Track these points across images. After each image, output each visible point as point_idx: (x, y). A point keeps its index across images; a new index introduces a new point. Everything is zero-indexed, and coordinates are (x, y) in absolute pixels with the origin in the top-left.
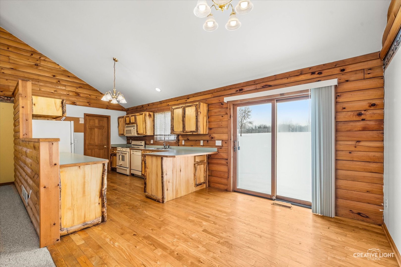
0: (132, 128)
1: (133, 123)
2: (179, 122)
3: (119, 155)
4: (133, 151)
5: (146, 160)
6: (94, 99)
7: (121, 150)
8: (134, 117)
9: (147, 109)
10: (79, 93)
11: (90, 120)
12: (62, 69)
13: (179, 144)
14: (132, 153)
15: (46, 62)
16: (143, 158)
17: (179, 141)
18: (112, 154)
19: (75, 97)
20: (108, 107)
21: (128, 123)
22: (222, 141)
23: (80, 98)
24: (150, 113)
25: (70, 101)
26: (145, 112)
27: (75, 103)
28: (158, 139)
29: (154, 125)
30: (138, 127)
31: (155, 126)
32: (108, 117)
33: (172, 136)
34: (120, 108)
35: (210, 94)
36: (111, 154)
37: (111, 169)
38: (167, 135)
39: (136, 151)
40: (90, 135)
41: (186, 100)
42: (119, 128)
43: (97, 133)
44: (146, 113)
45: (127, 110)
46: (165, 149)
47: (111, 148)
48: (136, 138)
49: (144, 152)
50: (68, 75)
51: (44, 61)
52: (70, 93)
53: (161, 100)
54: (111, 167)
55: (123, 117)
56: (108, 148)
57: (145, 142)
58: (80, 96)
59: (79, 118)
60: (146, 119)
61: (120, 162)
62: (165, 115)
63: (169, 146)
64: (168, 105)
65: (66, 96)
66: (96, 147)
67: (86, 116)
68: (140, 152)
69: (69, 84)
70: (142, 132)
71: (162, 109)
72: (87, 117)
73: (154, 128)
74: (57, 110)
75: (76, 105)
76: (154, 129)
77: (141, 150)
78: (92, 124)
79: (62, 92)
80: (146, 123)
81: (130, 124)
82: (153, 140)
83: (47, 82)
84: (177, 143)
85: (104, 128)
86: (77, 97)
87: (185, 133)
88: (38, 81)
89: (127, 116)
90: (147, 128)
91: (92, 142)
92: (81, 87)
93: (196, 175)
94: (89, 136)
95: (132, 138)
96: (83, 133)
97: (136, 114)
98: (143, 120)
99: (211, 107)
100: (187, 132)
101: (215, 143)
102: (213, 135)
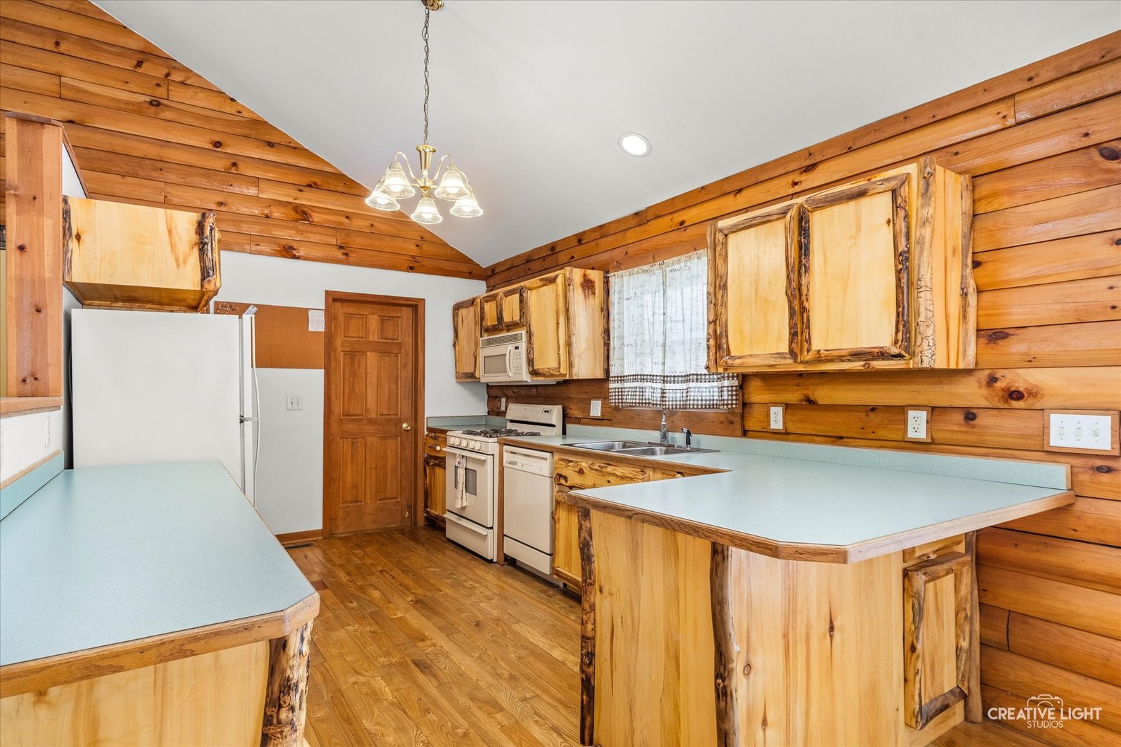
0: (510, 347)
1: (513, 326)
2: (767, 301)
3: (456, 468)
4: (512, 453)
5: (591, 536)
6: (362, 233)
7: (464, 444)
8: (516, 296)
9: (573, 257)
10: (306, 210)
11: (349, 316)
12: (245, 114)
13: (751, 425)
14: (510, 463)
15: (190, 92)
16: (557, 488)
17: (747, 410)
18: (431, 457)
19: (293, 224)
20: (416, 265)
21: (494, 326)
23: (310, 228)
24: (589, 272)
25: (275, 243)
26: (568, 268)
27: (294, 249)
28: (628, 398)
29: (607, 331)
30: (535, 339)
31: (614, 333)
32: (416, 306)
33: (703, 385)
34: (464, 268)
35: (993, 109)
36: (426, 455)
37: (426, 518)
38: (674, 379)
39: (525, 455)
40: (347, 376)
41: (790, 178)
42: (457, 347)
43: (376, 373)
44: (571, 272)
45: (490, 273)
46: (671, 449)
47: (426, 433)
48: (523, 392)
49: (562, 460)
50: (268, 138)
51: (183, 86)
52: (273, 209)
53: (642, 206)
54: (428, 513)
55: (473, 303)
56: (415, 431)
57: (564, 411)
58: (311, 223)
59: (307, 310)
60: (571, 300)
61: (460, 497)
62: (664, 276)
63: (689, 433)
64: (682, 223)
65: (260, 224)
66: (371, 428)
67: (335, 300)
68: (546, 459)
69: (270, 176)
70: (553, 364)
71: (647, 251)
72: (338, 305)
73: (607, 345)
74: (177, 260)
75: (294, 257)
76: (608, 350)
77: (551, 450)
78: (355, 335)
79: (244, 209)
80: (571, 320)
81: (501, 330)
82: (600, 402)
83: (192, 169)
84: (737, 420)
85: (400, 349)
86: (301, 227)
87: (807, 363)
88: (160, 165)
89: (490, 296)
90: (574, 346)
91: (356, 409)
92: (315, 184)
93: (919, 647)
94: (347, 383)
95: (509, 393)
96: (321, 372)
97: (526, 283)
98: (557, 305)
99: (995, 195)
100: (819, 360)
101: (1045, 430)
102: (1023, 378)
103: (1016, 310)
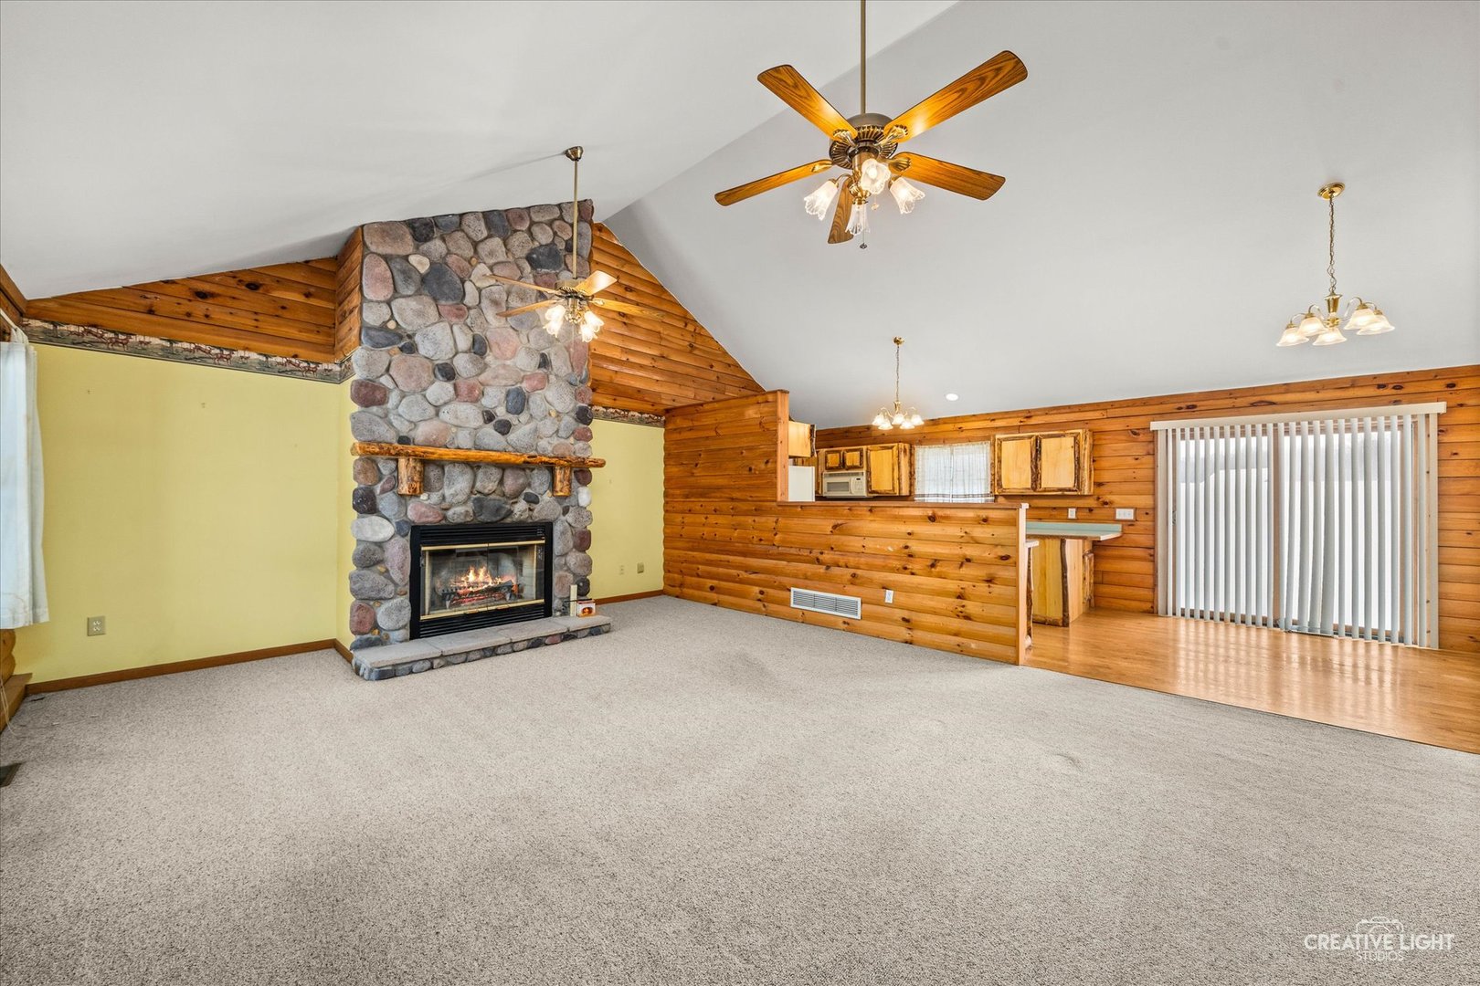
0: (853, 479)
1: (853, 468)
2: (1021, 468)
8: (857, 453)
21: (837, 467)
22: (1136, 509)
24: (903, 446)
26: (900, 443)
29: (912, 473)
30: (874, 476)
31: (919, 474)
35: (1099, 412)
62: (952, 451)
70: (882, 489)
73: (912, 479)
76: (913, 482)
80: (901, 468)
81: (844, 470)
87: (1037, 491)
89: (833, 451)
90: (902, 480)
97: (866, 447)
98: (893, 460)
99: (1100, 439)
100: (1045, 490)
101: (1115, 514)
102: (1108, 498)
103: (1106, 477)
